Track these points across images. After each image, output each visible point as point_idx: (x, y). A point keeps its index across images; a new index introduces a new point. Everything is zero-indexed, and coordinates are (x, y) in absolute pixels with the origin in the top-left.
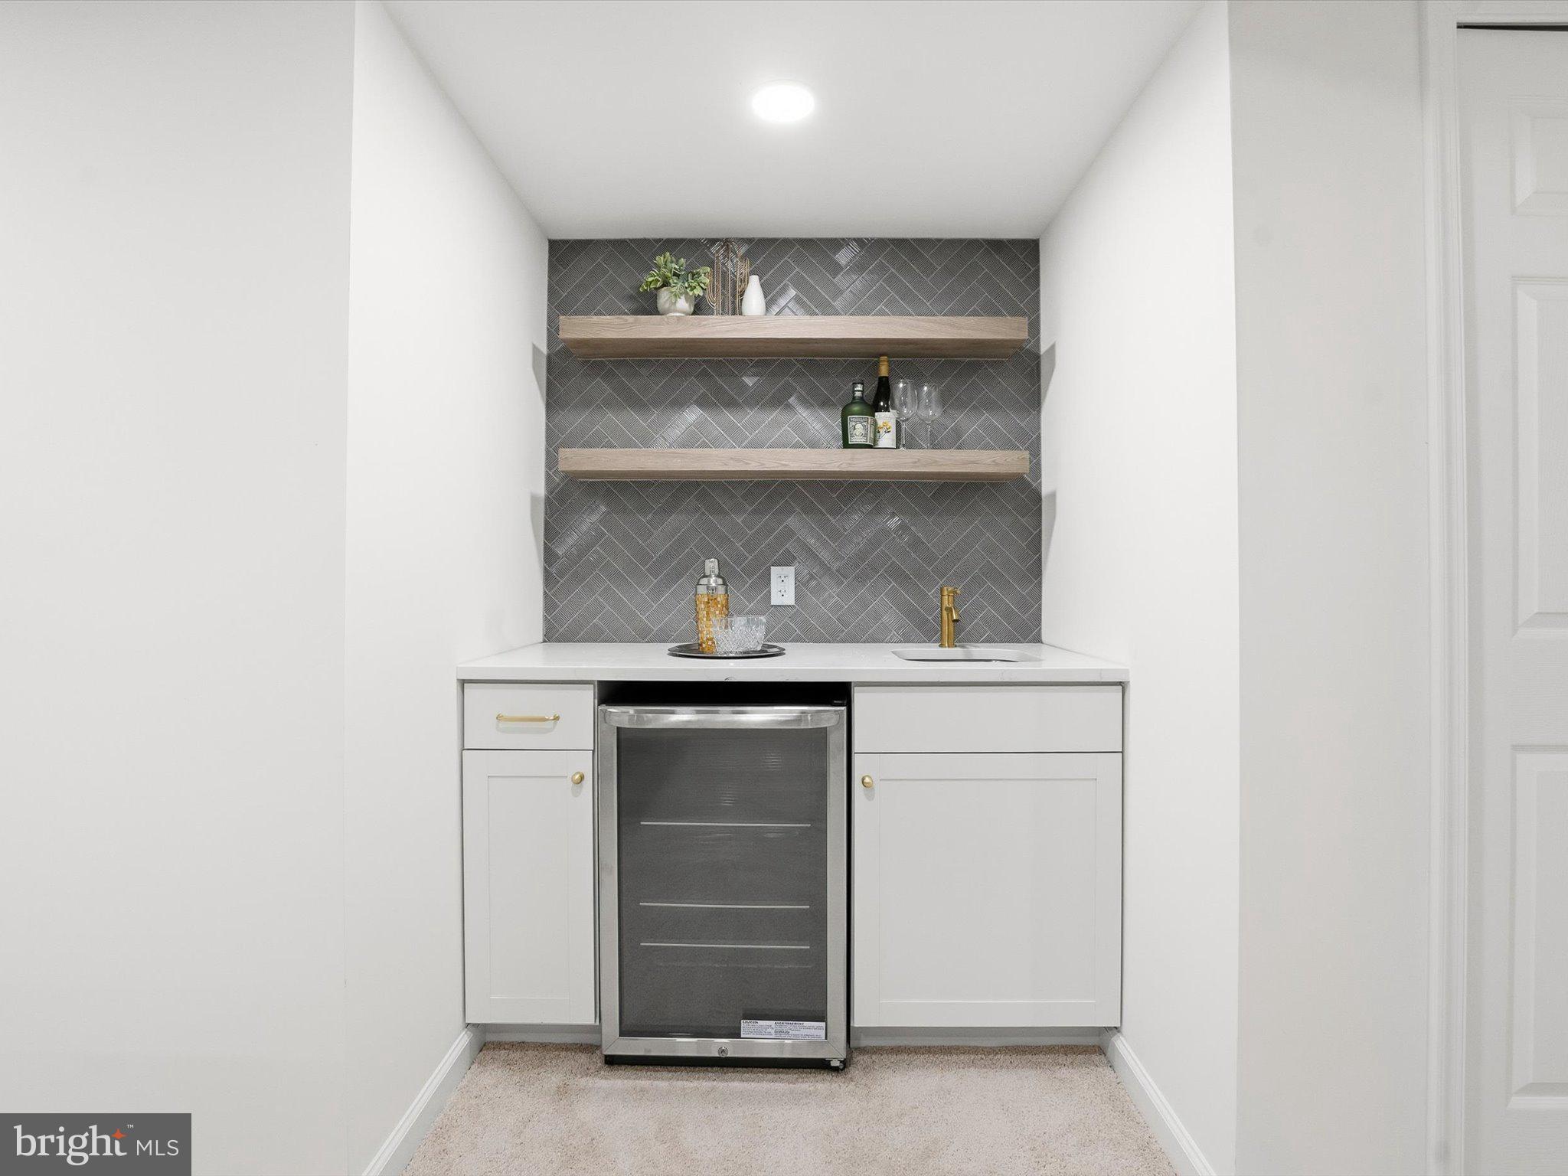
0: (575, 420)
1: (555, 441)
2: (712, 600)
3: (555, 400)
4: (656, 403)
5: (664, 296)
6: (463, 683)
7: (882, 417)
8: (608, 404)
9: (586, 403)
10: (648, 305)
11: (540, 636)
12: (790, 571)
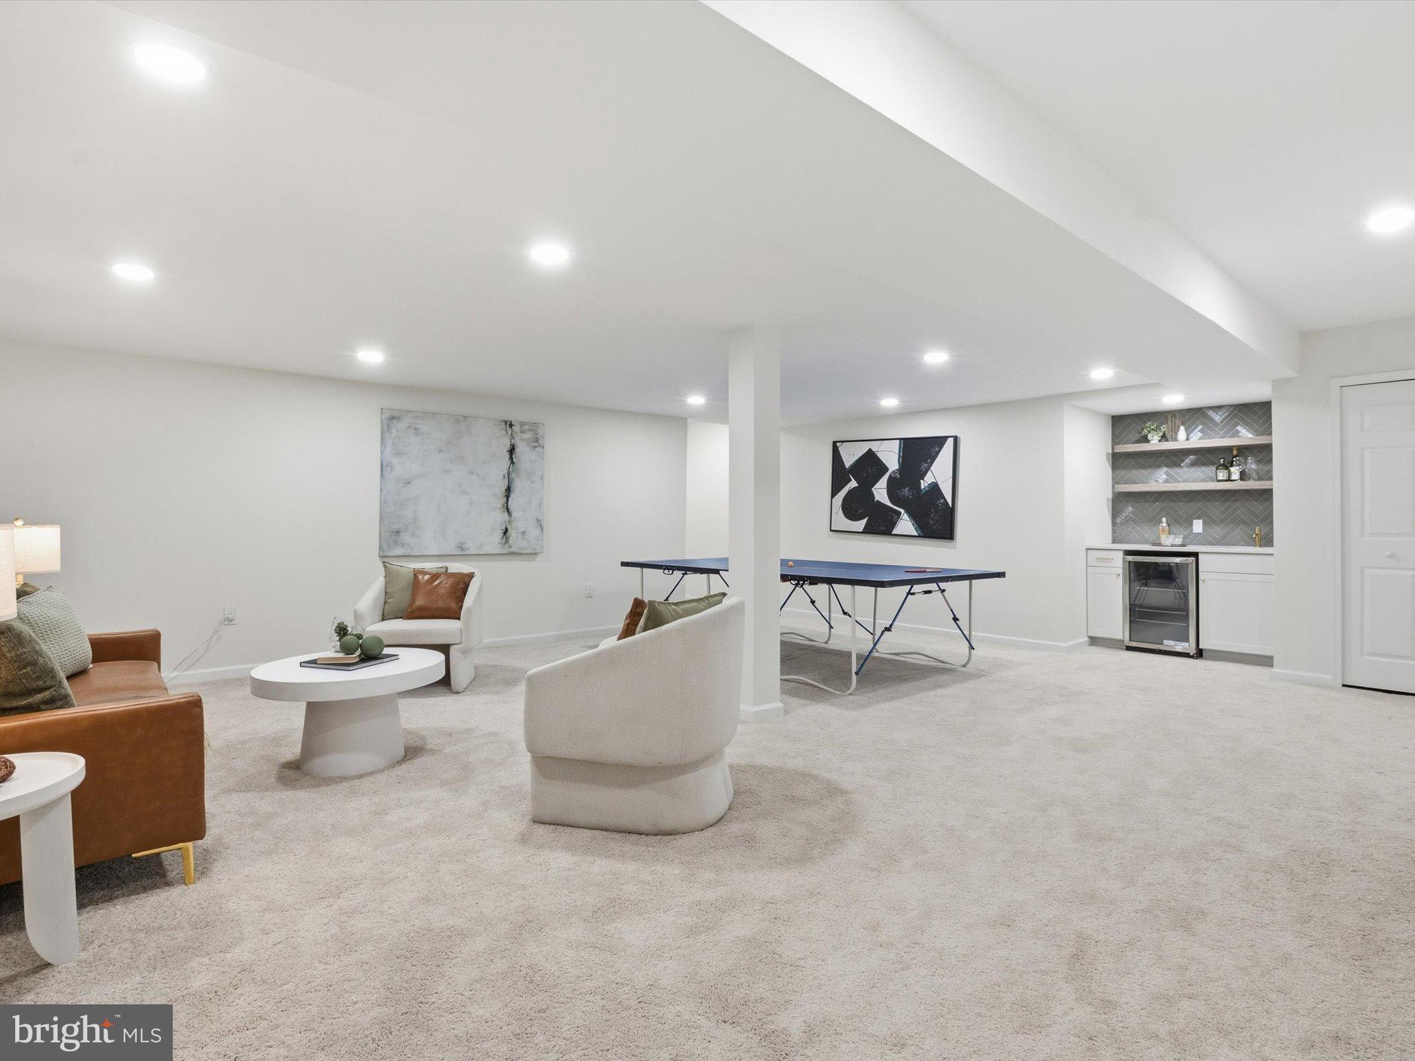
0: (1121, 473)
1: (1115, 482)
2: (1164, 531)
3: (1115, 467)
4: (1150, 467)
5: (1150, 437)
6: (1087, 549)
7: (1232, 469)
8: (1133, 468)
9: (1125, 468)
10: (1145, 440)
11: (1111, 541)
12: (1201, 521)
